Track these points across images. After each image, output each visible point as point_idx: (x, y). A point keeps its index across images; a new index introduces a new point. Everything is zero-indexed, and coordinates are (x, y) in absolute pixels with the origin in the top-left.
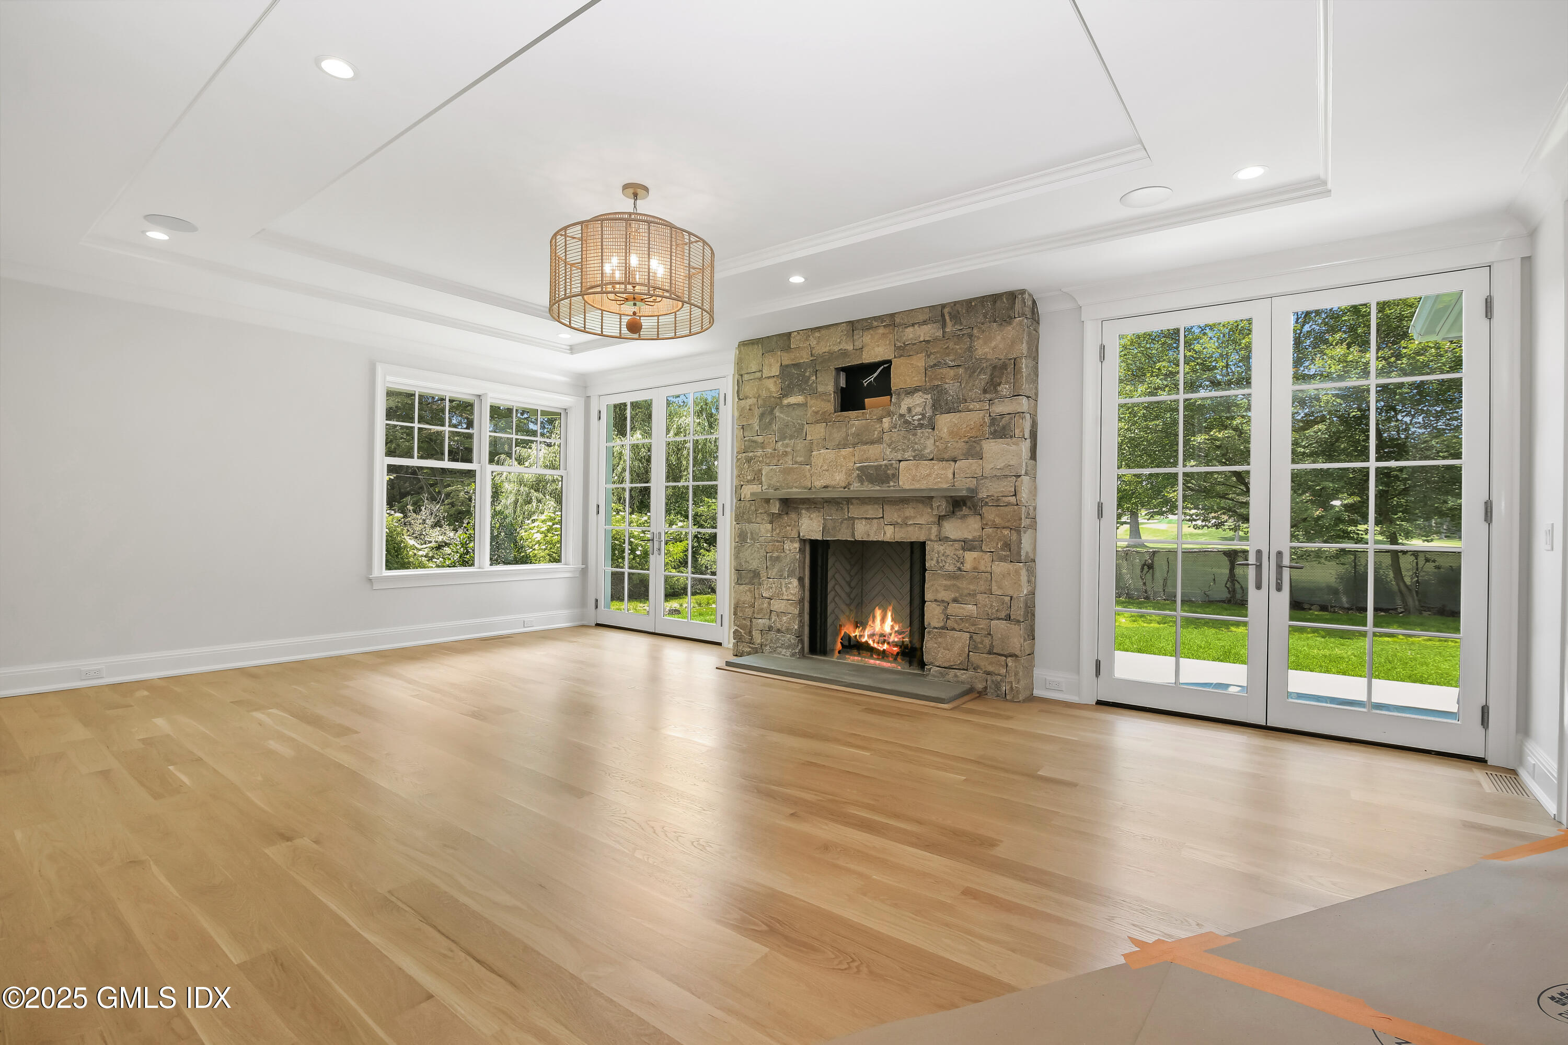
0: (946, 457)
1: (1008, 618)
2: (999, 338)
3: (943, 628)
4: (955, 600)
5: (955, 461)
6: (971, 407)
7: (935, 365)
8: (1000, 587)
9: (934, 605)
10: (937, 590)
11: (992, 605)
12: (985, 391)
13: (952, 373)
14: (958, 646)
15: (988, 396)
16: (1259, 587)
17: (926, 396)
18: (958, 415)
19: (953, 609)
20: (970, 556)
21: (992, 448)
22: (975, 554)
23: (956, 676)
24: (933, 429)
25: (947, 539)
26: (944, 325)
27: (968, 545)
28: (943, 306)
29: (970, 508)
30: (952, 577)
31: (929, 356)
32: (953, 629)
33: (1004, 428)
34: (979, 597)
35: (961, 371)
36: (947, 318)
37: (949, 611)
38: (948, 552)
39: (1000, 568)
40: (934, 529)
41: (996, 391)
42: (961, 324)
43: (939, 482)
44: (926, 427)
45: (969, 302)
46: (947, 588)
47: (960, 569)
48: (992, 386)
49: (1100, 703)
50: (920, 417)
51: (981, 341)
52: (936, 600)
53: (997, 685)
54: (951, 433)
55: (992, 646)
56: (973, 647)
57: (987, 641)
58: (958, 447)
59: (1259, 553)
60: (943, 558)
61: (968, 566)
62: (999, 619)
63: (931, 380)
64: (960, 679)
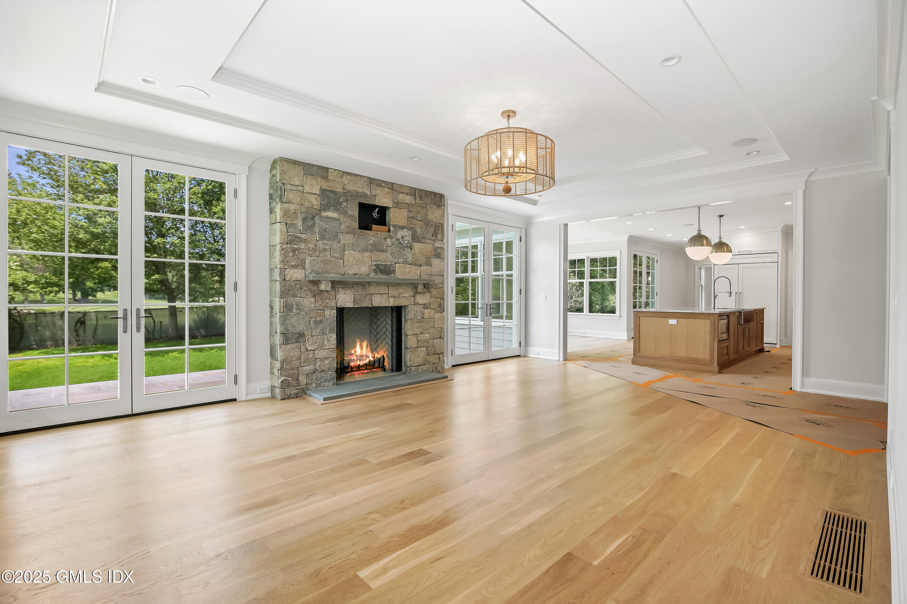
0: (418, 263)
1: (440, 337)
2: (437, 213)
3: (416, 347)
4: (421, 333)
5: (420, 266)
6: (427, 241)
7: (412, 217)
8: (438, 324)
9: (413, 337)
10: (414, 329)
11: (435, 333)
12: (433, 236)
13: (419, 223)
14: (422, 354)
15: (434, 238)
17: (409, 232)
18: (422, 244)
19: (421, 337)
20: (427, 311)
21: (435, 262)
22: (429, 310)
23: (422, 369)
24: (411, 249)
25: (418, 304)
26: (415, 199)
27: (425, 306)
28: (416, 189)
29: (427, 289)
30: (420, 322)
31: (410, 212)
32: (421, 347)
33: (439, 253)
34: (430, 330)
35: (422, 223)
36: (417, 195)
37: (419, 339)
38: (418, 310)
39: (438, 315)
40: (412, 299)
41: (436, 237)
42: (422, 201)
43: (414, 276)
44: (409, 247)
45: (426, 191)
46: (418, 327)
47: (423, 318)
48: (435, 234)
49: (453, 366)
50: (407, 242)
51: (430, 212)
52: (413, 334)
53: (437, 368)
54: (420, 252)
55: (435, 351)
56: (428, 354)
57: (433, 349)
58: (423, 260)
60: (416, 313)
61: (426, 316)
62: (437, 338)
63: (410, 224)
64: (424, 370)
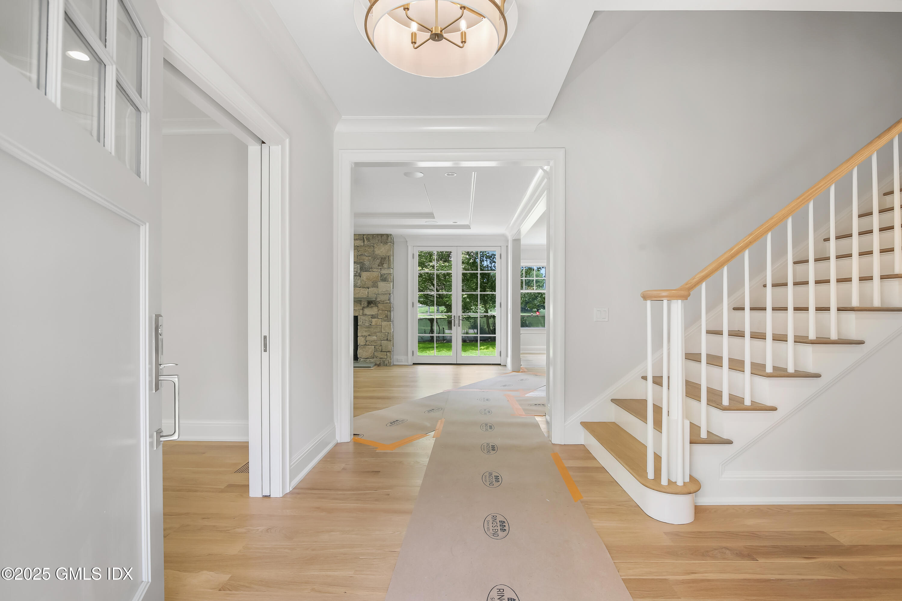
0: (365, 286)
1: (387, 340)
2: (383, 249)
3: (365, 345)
4: (369, 335)
5: (369, 288)
6: (374, 270)
7: (361, 255)
8: (384, 330)
9: (361, 337)
10: (362, 332)
11: (382, 336)
12: (379, 266)
13: (367, 258)
14: (370, 350)
15: (380, 267)
16: (454, 326)
17: (357, 265)
18: (369, 273)
19: (368, 338)
20: (374, 320)
21: (381, 284)
22: (376, 319)
23: (370, 361)
24: (360, 277)
25: (366, 315)
26: (364, 242)
27: (373, 317)
28: (364, 235)
29: (374, 304)
30: (368, 327)
31: (358, 251)
32: (369, 345)
33: (385, 278)
34: (377, 333)
35: (370, 258)
36: (365, 239)
37: (367, 339)
38: (366, 319)
39: (384, 323)
40: (361, 311)
41: (383, 266)
42: (370, 242)
43: (363, 295)
44: (358, 276)
45: (373, 235)
46: (366, 331)
47: (370, 325)
48: (381, 264)
49: (414, 364)
50: (356, 272)
51: (377, 249)
52: (362, 336)
53: (384, 362)
54: (367, 279)
55: (382, 349)
56: (376, 350)
57: (380, 348)
58: (370, 284)
59: (454, 316)
60: (364, 321)
61: (373, 324)
62: (384, 340)
63: (359, 260)
64: (371, 361)
